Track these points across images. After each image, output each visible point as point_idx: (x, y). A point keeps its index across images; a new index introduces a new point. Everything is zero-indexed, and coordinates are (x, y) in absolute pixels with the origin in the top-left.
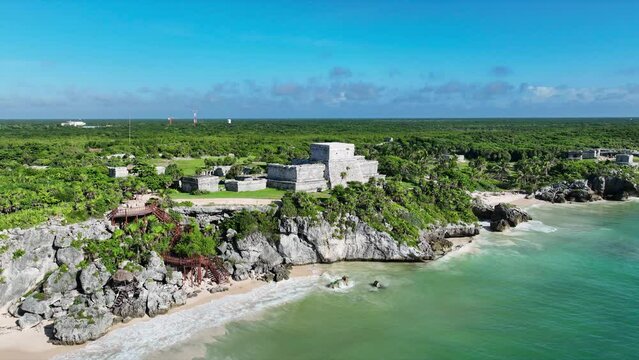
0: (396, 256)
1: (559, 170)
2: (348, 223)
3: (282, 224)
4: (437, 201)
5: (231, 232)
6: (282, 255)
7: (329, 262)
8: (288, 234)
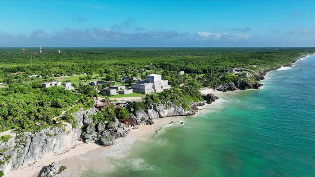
0: (183, 114)
1: (224, 79)
2: (168, 104)
3: (149, 106)
4: (190, 94)
5: (132, 110)
6: (149, 116)
7: (163, 117)
8: (150, 109)
